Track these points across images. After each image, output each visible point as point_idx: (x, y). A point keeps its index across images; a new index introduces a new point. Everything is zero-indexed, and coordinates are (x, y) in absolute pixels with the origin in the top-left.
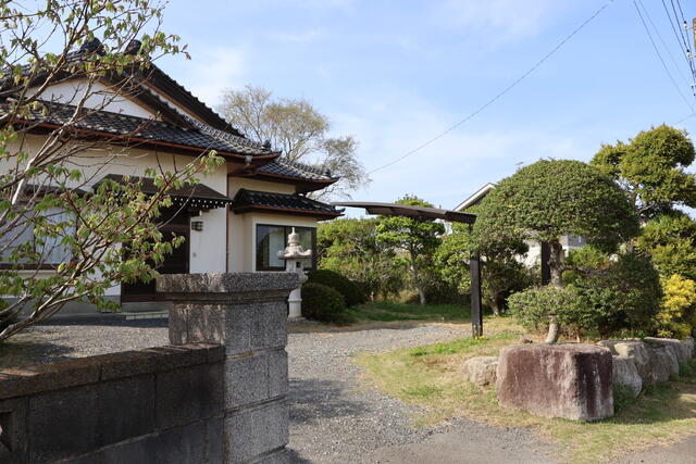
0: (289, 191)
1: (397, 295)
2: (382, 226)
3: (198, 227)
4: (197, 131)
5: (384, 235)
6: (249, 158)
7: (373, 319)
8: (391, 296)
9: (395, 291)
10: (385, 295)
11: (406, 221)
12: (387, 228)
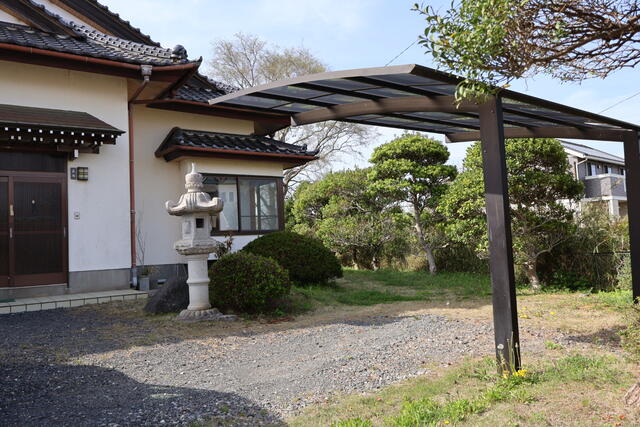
0: (245, 129)
1: (404, 260)
2: (375, 173)
3: (81, 175)
4: (82, 39)
5: (378, 185)
6: (146, 69)
7: (344, 302)
8: (396, 263)
9: (402, 257)
10: (390, 262)
11: (405, 164)
12: (382, 175)
